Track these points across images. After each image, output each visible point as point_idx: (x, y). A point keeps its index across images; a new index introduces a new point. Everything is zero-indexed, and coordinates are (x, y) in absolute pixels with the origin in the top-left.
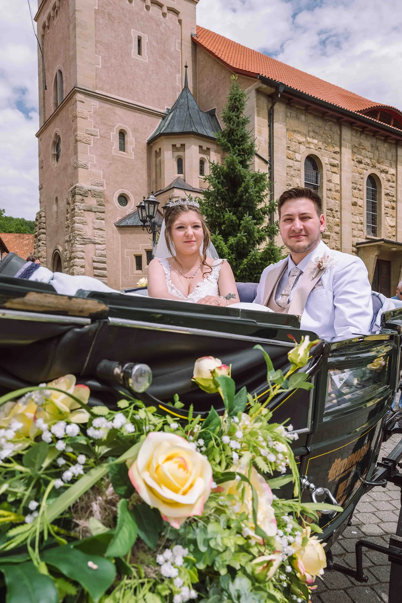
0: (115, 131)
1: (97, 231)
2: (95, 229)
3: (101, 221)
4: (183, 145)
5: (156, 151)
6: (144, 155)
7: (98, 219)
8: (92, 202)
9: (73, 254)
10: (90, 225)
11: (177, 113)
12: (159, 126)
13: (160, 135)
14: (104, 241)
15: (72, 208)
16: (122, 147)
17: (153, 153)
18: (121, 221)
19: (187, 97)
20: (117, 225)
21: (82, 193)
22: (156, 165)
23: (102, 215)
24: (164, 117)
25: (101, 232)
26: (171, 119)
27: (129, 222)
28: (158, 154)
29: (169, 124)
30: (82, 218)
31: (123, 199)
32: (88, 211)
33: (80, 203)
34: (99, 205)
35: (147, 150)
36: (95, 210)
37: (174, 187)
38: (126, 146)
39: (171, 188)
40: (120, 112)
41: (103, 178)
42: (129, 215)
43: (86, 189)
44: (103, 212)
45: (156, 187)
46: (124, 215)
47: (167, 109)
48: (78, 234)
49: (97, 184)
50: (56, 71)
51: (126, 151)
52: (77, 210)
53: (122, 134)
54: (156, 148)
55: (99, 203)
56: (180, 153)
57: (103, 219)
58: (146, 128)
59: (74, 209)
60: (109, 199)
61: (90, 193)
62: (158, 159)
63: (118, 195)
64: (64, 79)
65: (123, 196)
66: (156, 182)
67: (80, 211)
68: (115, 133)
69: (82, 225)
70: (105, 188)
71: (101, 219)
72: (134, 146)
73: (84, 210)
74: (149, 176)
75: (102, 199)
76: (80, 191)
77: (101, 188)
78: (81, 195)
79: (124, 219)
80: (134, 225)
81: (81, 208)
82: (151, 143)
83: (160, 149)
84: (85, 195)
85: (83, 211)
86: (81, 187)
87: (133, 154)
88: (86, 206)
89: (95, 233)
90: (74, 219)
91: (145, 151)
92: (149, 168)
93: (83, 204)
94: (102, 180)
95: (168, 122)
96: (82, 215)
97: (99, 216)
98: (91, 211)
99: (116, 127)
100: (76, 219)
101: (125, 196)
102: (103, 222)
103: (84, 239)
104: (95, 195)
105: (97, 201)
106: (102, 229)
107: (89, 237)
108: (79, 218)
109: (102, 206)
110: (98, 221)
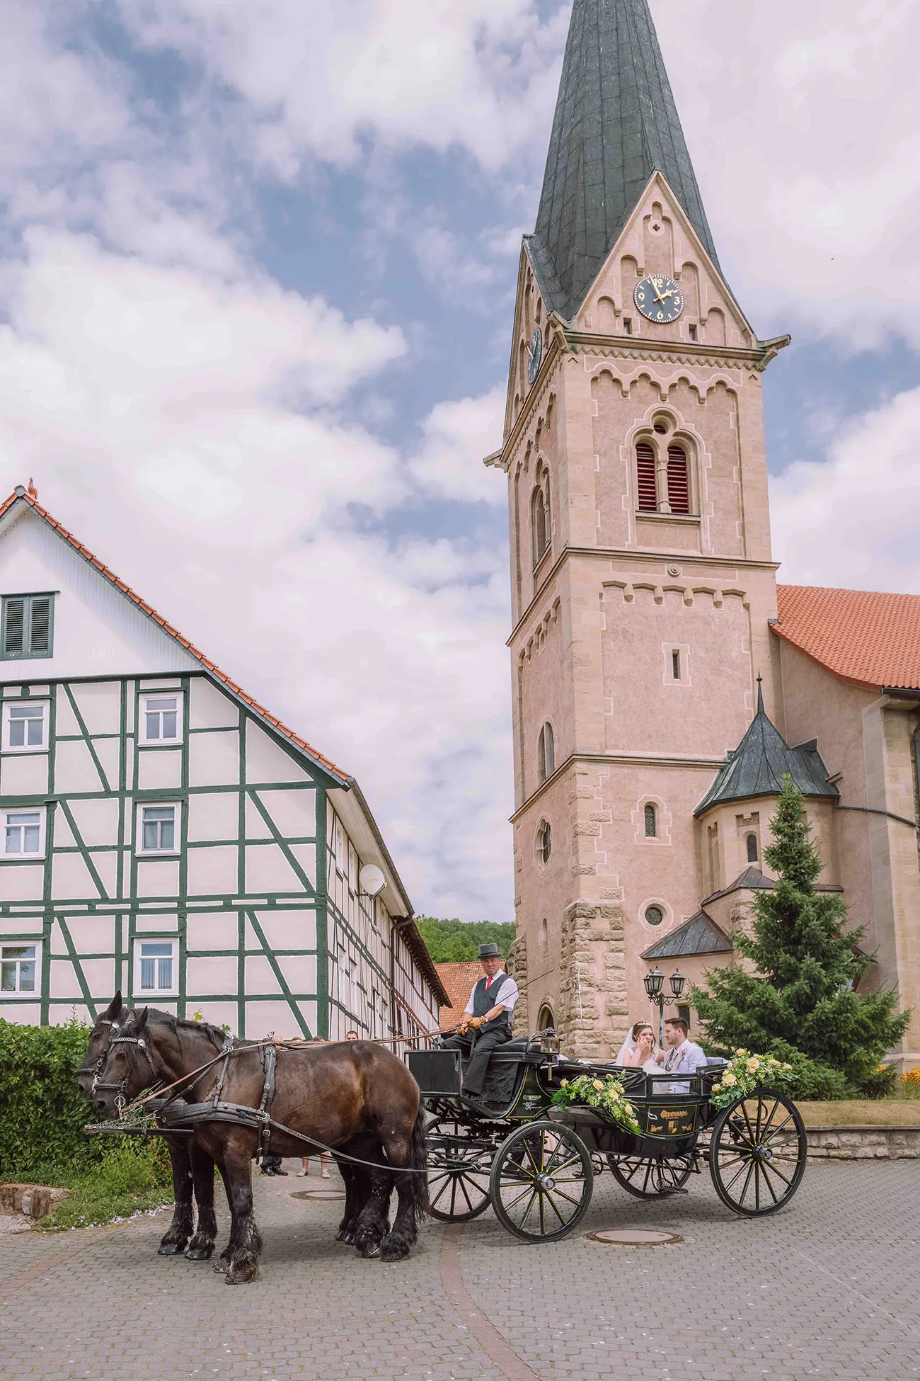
0: (638, 808)
1: (612, 971)
2: (607, 967)
3: (619, 954)
4: (755, 814)
5: (710, 828)
6: (690, 837)
7: (612, 951)
8: (602, 925)
9: (573, 1011)
10: (600, 962)
11: (745, 762)
12: (715, 784)
13: (714, 804)
14: (624, 985)
15: (572, 937)
16: (651, 830)
17: (706, 831)
18: (651, 950)
19: (762, 731)
20: (645, 957)
21: (585, 913)
22: (710, 850)
23: (619, 945)
24: (722, 767)
25: (617, 973)
26: (734, 772)
27: (667, 950)
28: (713, 831)
29: (730, 781)
30: (586, 953)
31: (655, 914)
32: (596, 940)
33: (583, 930)
34: (614, 929)
35: (694, 827)
36: (608, 938)
37: (740, 888)
38: (657, 827)
39: (735, 889)
40: (645, 774)
41: (620, 884)
42: (666, 938)
43: (592, 906)
44: (622, 939)
45: (712, 887)
46: (657, 939)
47: (729, 752)
48: (582, 979)
49: (610, 896)
50: (541, 724)
51: (656, 835)
52: (578, 941)
53: (650, 809)
54: (709, 822)
55: (614, 926)
56: (752, 828)
57: (620, 951)
58: (691, 792)
59: (574, 940)
60: (630, 917)
61: (598, 911)
62: (714, 840)
63: (645, 909)
64: (555, 737)
65: (654, 908)
66: (712, 880)
67: (583, 943)
68: (638, 810)
69: (587, 964)
70: (623, 900)
71: (617, 951)
72: (671, 825)
73: (590, 940)
74: (700, 869)
75: (620, 919)
76: (582, 911)
77: (617, 901)
78: (584, 916)
79: (657, 946)
80: (674, 954)
81: (585, 936)
82: (701, 814)
83: (716, 823)
84: (591, 915)
85: (588, 942)
86: (584, 904)
87: (670, 838)
88: (593, 933)
89: (609, 975)
90: (574, 954)
91: (691, 829)
92: (698, 856)
93: (588, 931)
94: (619, 888)
95: (728, 778)
96: (587, 947)
97: (613, 947)
98: (601, 939)
99: (639, 801)
100: (578, 954)
101: (659, 907)
102: (622, 955)
103: (590, 985)
104: (607, 914)
105: (611, 923)
106: (619, 968)
107: (598, 982)
108: (583, 953)
109: (619, 929)
110: (612, 954)
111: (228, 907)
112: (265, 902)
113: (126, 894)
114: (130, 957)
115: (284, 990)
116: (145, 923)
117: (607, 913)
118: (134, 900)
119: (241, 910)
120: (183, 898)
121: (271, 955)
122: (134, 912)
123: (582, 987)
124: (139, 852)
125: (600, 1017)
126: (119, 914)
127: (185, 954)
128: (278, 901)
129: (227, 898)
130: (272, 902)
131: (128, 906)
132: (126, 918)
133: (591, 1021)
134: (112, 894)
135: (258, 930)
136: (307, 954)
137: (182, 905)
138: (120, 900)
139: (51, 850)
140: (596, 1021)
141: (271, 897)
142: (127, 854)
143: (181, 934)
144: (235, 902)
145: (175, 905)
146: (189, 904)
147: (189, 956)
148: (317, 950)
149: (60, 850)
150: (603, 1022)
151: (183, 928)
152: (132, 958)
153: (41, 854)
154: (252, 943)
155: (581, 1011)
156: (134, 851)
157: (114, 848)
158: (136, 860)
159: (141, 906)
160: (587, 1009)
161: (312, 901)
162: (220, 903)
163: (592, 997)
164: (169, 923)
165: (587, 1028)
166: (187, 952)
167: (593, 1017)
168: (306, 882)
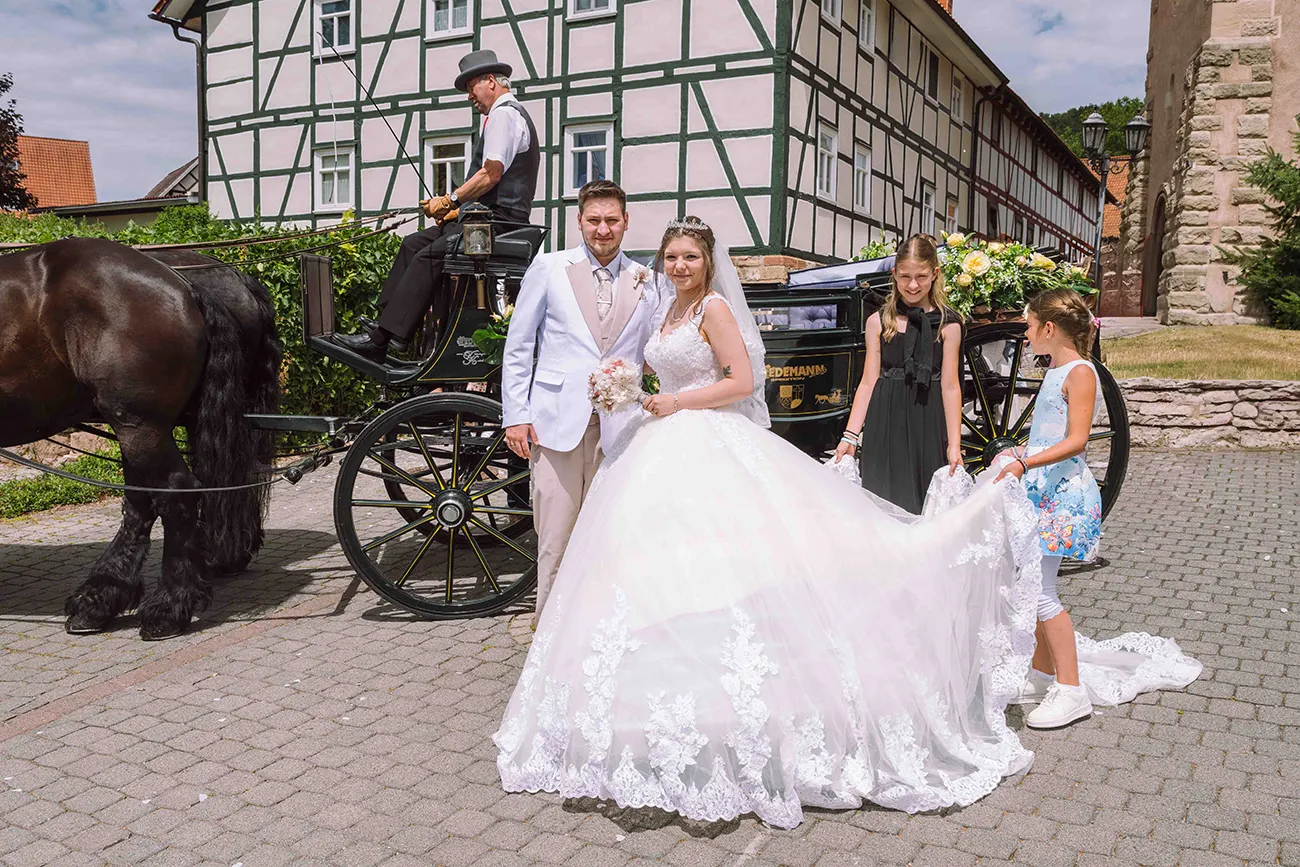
1: (1247, 140)
2: (1239, 136)
3: (1258, 116)
7: (1250, 112)
8: (1239, 75)
10: (1230, 129)
15: (1191, 96)
21: (1214, 59)
23: (1264, 102)
25: (1255, 143)
30: (1210, 117)
32: (1228, 97)
33: (1208, 84)
34: (1256, 79)
36: (1245, 93)
41: (1276, 13)
43: (1227, 48)
44: (1268, 94)
48: (1198, 155)
49: (1259, 32)
52: (1199, 101)
55: (1257, 75)
57: (1264, 111)
59: (1194, 99)
60: (1286, 60)
61: (1236, 55)
67: (1206, 102)
69: (1208, 133)
70: (1279, 36)
71: (1258, 112)
73: (1218, 98)
75: (1269, 64)
76: (1210, 57)
77: (1268, 38)
78: (1212, 64)
81: (1210, 93)
84: (1223, 63)
85: (1213, 101)
86: (1214, 46)
88: (1221, 87)
89: (1241, 147)
90: (1191, 121)
93: (1216, 85)
94: (1273, 18)
96: (1211, 109)
97: (1253, 106)
98: (1235, 97)
100: (1196, 121)
102: (1266, 116)
103: (1210, 163)
104: (1248, 59)
105: (1253, 72)
106: (1257, 136)
107: (1223, 158)
108: (1204, 117)
109: (1266, 80)
110: (1250, 117)
111: (669, 79)
112: (712, 68)
113: (557, 72)
114: (560, 150)
115: (732, 184)
116: (578, 107)
117: (1247, 56)
118: (566, 79)
119: (684, 80)
120: (618, 71)
121: (716, 136)
122: (565, 93)
123: (1197, 167)
124: (571, 16)
125: (1220, 207)
126: (548, 96)
127: (620, 142)
128: (729, 66)
129: (667, 67)
130: (721, 67)
131: (559, 86)
132: (556, 101)
133: (1206, 213)
134: (542, 74)
135: (704, 106)
136: (761, 134)
137: (617, 81)
138: (550, 80)
139: (479, 22)
140: (1212, 213)
141: (719, 61)
142: (558, 19)
143: (616, 119)
144: (677, 71)
145: (609, 80)
146: (625, 79)
147: (625, 145)
148: (774, 129)
149: (489, 22)
150: (1224, 214)
151: (618, 108)
152: (563, 150)
153: (468, 30)
154: (697, 124)
155: (1189, 199)
156: (565, 16)
157: (543, 14)
158: (568, 25)
159: (573, 85)
160: (1202, 197)
161: (769, 62)
162: (660, 74)
163: (1211, 179)
164: (602, 104)
165: (1199, 223)
166: (623, 140)
167: (1210, 207)
168: (762, 36)
